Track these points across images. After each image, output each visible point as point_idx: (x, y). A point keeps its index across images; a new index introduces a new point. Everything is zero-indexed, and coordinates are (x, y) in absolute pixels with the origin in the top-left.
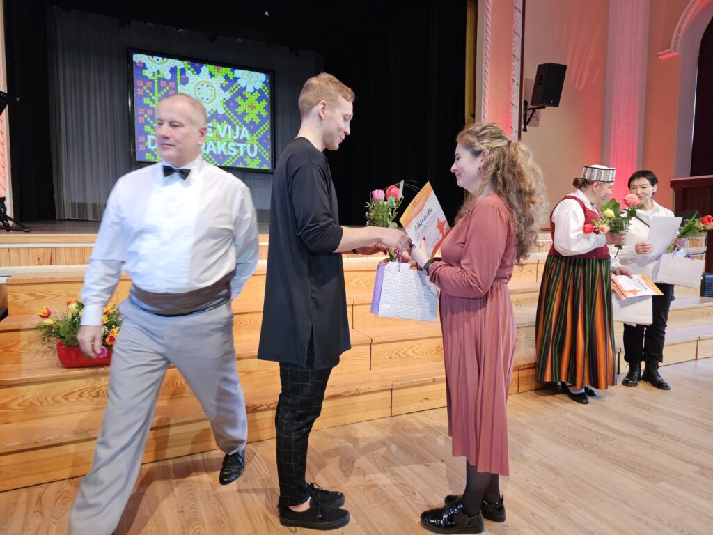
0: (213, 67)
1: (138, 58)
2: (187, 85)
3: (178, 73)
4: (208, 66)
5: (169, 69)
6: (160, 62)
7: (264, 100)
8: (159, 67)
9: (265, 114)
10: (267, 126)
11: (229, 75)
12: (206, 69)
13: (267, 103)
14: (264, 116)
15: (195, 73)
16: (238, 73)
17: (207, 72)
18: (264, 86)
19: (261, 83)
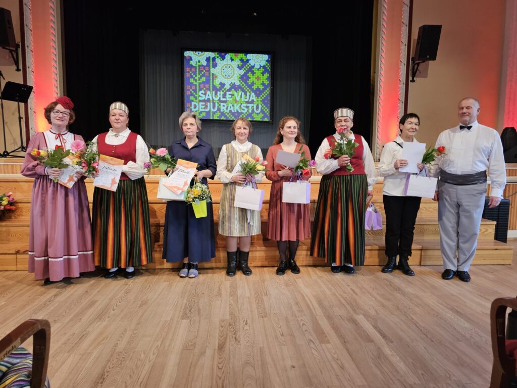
0: (233, 54)
1: (187, 54)
2: (216, 68)
3: (211, 61)
4: (230, 54)
5: (205, 58)
6: (200, 55)
7: (267, 73)
8: (199, 58)
9: (267, 82)
10: (268, 91)
11: (243, 59)
12: (228, 56)
13: (268, 75)
14: (266, 84)
15: (221, 59)
16: (250, 56)
17: (229, 58)
18: (267, 63)
19: (265, 61)
